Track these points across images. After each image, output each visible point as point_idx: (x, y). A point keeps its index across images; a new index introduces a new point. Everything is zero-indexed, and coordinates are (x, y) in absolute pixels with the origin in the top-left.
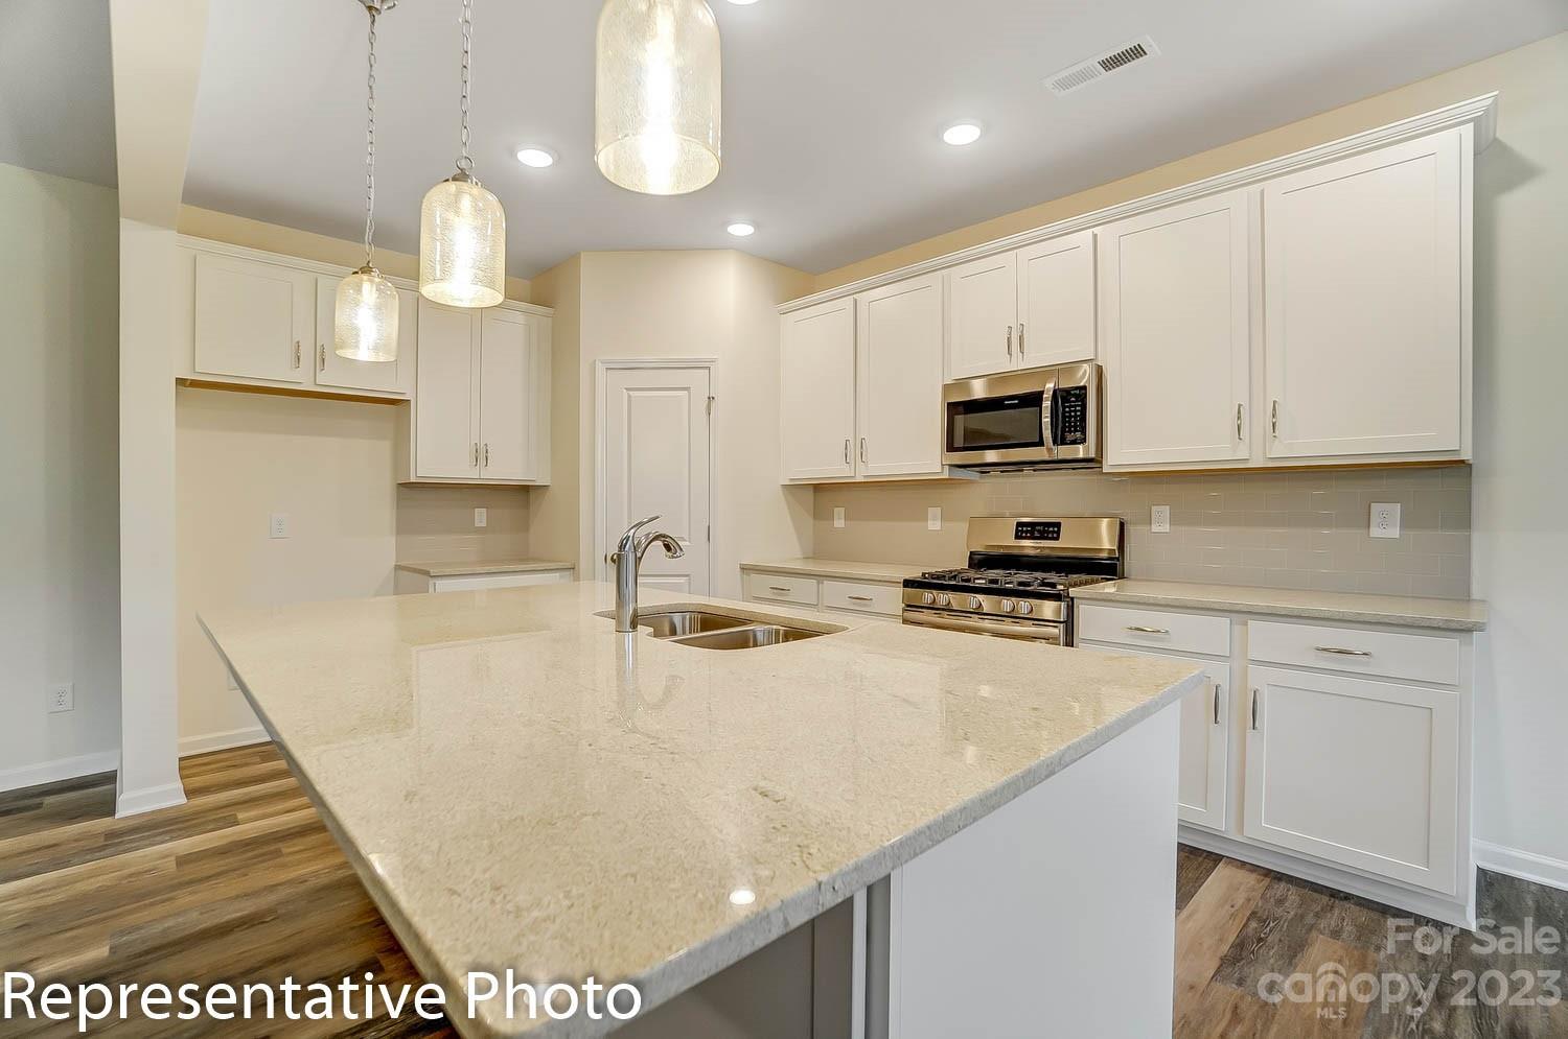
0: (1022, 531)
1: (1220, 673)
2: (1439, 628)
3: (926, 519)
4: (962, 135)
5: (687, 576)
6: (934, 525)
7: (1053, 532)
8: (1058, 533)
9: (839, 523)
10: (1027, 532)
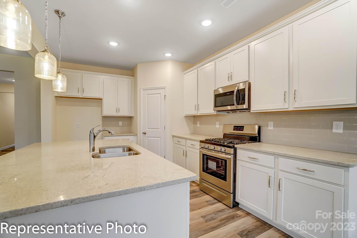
0: (235, 128)
1: (271, 173)
2: (336, 165)
3: (215, 124)
4: (207, 23)
5: (160, 137)
6: (218, 126)
7: (242, 129)
8: (243, 129)
9: (198, 125)
10: (236, 128)
